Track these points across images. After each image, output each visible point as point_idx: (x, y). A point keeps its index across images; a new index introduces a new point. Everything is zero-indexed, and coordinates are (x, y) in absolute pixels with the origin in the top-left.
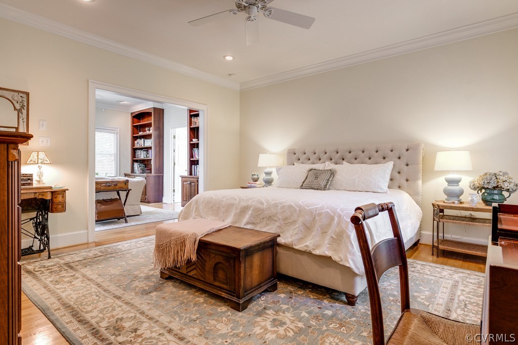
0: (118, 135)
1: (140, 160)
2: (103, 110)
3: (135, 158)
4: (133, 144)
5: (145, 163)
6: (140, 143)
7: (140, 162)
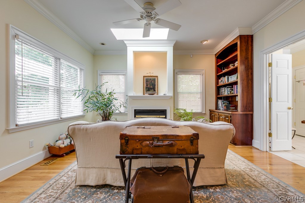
0: (204, 76)
1: (224, 97)
2: (192, 56)
3: (219, 95)
4: (217, 83)
5: (231, 100)
6: (224, 80)
7: (224, 99)
